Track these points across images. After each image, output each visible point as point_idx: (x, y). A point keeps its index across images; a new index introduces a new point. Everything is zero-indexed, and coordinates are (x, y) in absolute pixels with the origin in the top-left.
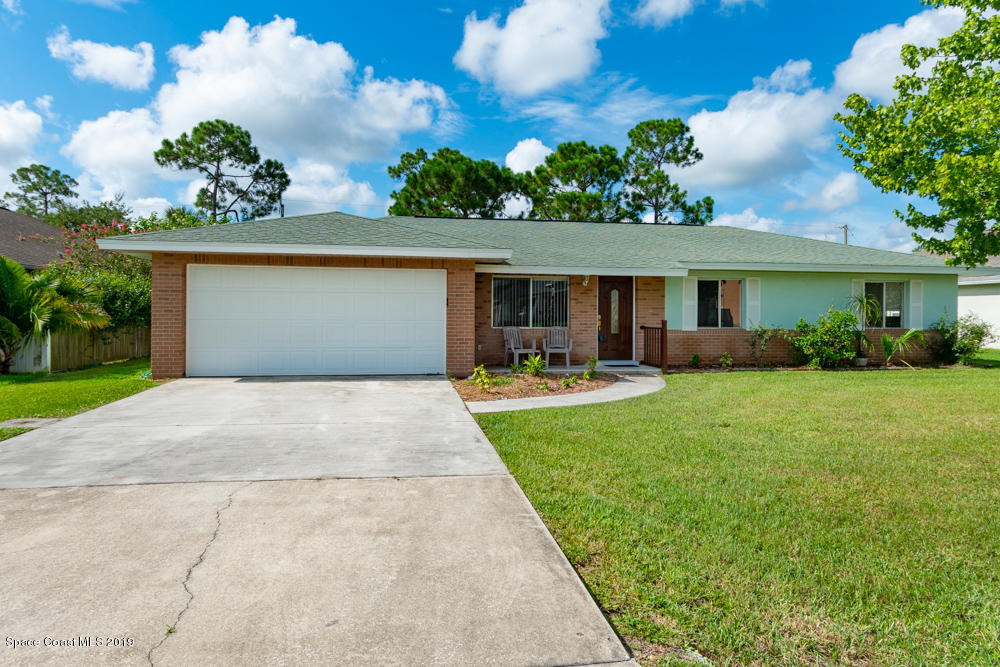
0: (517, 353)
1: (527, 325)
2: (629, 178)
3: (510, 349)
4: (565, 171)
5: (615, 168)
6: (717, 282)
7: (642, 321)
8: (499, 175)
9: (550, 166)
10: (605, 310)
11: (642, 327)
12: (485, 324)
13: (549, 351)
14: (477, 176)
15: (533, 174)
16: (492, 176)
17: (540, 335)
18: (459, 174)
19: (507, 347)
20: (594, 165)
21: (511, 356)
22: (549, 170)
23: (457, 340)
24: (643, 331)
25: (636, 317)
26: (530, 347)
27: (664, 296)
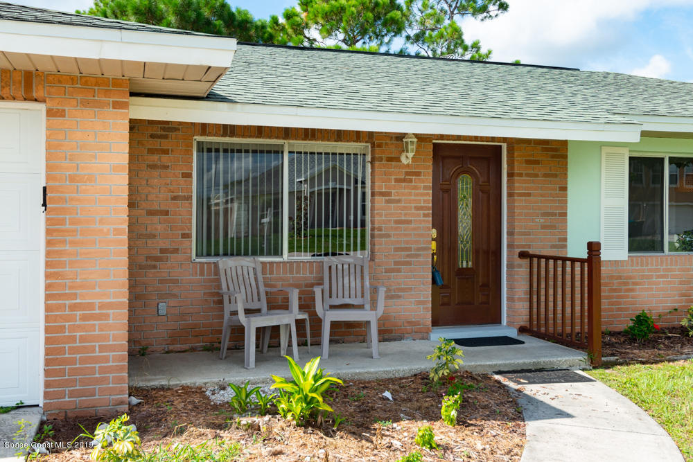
0: (252, 325)
1: (277, 252)
2: (412, 32)
3: (235, 313)
4: (326, 16)
5: (396, 14)
6: (662, 160)
7: (522, 242)
8: (232, 15)
9: (306, 11)
10: (444, 218)
11: (523, 255)
12: (176, 251)
13: (330, 317)
14: (199, 15)
15: (282, 20)
16: (221, 17)
17: (307, 275)
18: (171, 10)
19: (228, 308)
20: (367, 9)
21: (239, 331)
22: (304, 15)
23: (74, 307)
24: (526, 262)
25: (510, 233)
26: (285, 306)
27: (564, 189)
